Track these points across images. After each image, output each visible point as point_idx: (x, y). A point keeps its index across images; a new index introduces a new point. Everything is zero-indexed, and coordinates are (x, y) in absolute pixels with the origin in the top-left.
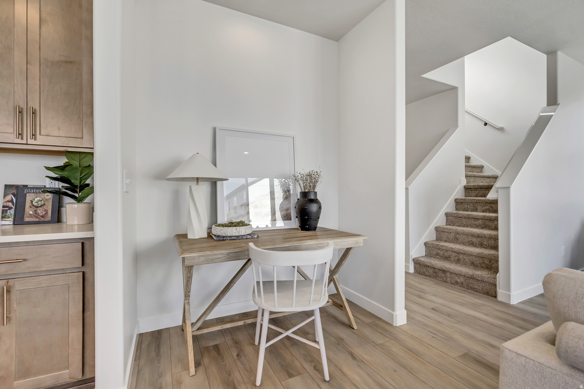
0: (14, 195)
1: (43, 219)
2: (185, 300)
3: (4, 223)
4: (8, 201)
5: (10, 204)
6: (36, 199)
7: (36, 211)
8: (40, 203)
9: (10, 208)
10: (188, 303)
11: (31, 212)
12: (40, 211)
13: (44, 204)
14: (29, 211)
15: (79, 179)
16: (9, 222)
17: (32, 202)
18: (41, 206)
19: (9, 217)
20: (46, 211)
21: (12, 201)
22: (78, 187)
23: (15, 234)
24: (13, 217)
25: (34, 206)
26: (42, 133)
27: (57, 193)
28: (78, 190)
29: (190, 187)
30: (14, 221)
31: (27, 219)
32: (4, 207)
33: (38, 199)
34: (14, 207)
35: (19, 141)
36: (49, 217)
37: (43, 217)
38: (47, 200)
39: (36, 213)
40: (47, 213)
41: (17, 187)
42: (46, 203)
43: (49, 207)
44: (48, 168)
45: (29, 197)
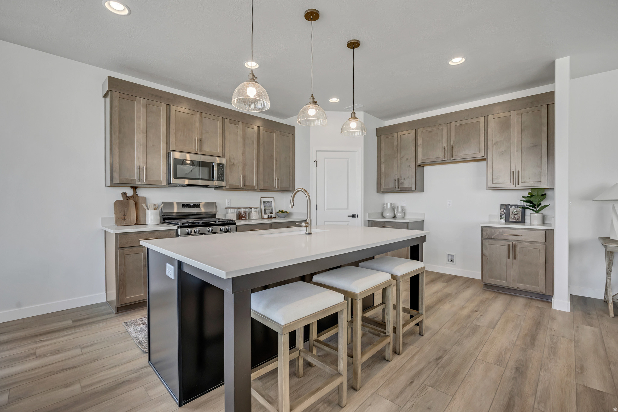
0: (505, 209)
1: (518, 221)
2: (607, 276)
3: (501, 221)
4: (502, 212)
5: (503, 213)
6: (514, 211)
7: (514, 216)
8: (516, 213)
9: (503, 215)
10: (610, 279)
11: (512, 217)
12: (516, 217)
13: (518, 213)
14: (511, 216)
15: (537, 201)
16: (503, 221)
17: (512, 212)
18: (516, 214)
19: (503, 219)
20: (519, 217)
21: (503, 211)
22: (536, 205)
23: (506, 224)
24: (505, 219)
25: (513, 214)
26: (522, 181)
27: (524, 208)
28: (536, 207)
29: (613, 205)
30: (505, 220)
31: (511, 220)
32: (500, 214)
33: (515, 211)
34: (505, 214)
35: (512, 186)
36: (520, 220)
37: (517, 219)
38: (519, 211)
39: (514, 217)
40: (519, 218)
41: (506, 205)
42: (519, 213)
43: (520, 215)
44: (523, 197)
45: (511, 210)
